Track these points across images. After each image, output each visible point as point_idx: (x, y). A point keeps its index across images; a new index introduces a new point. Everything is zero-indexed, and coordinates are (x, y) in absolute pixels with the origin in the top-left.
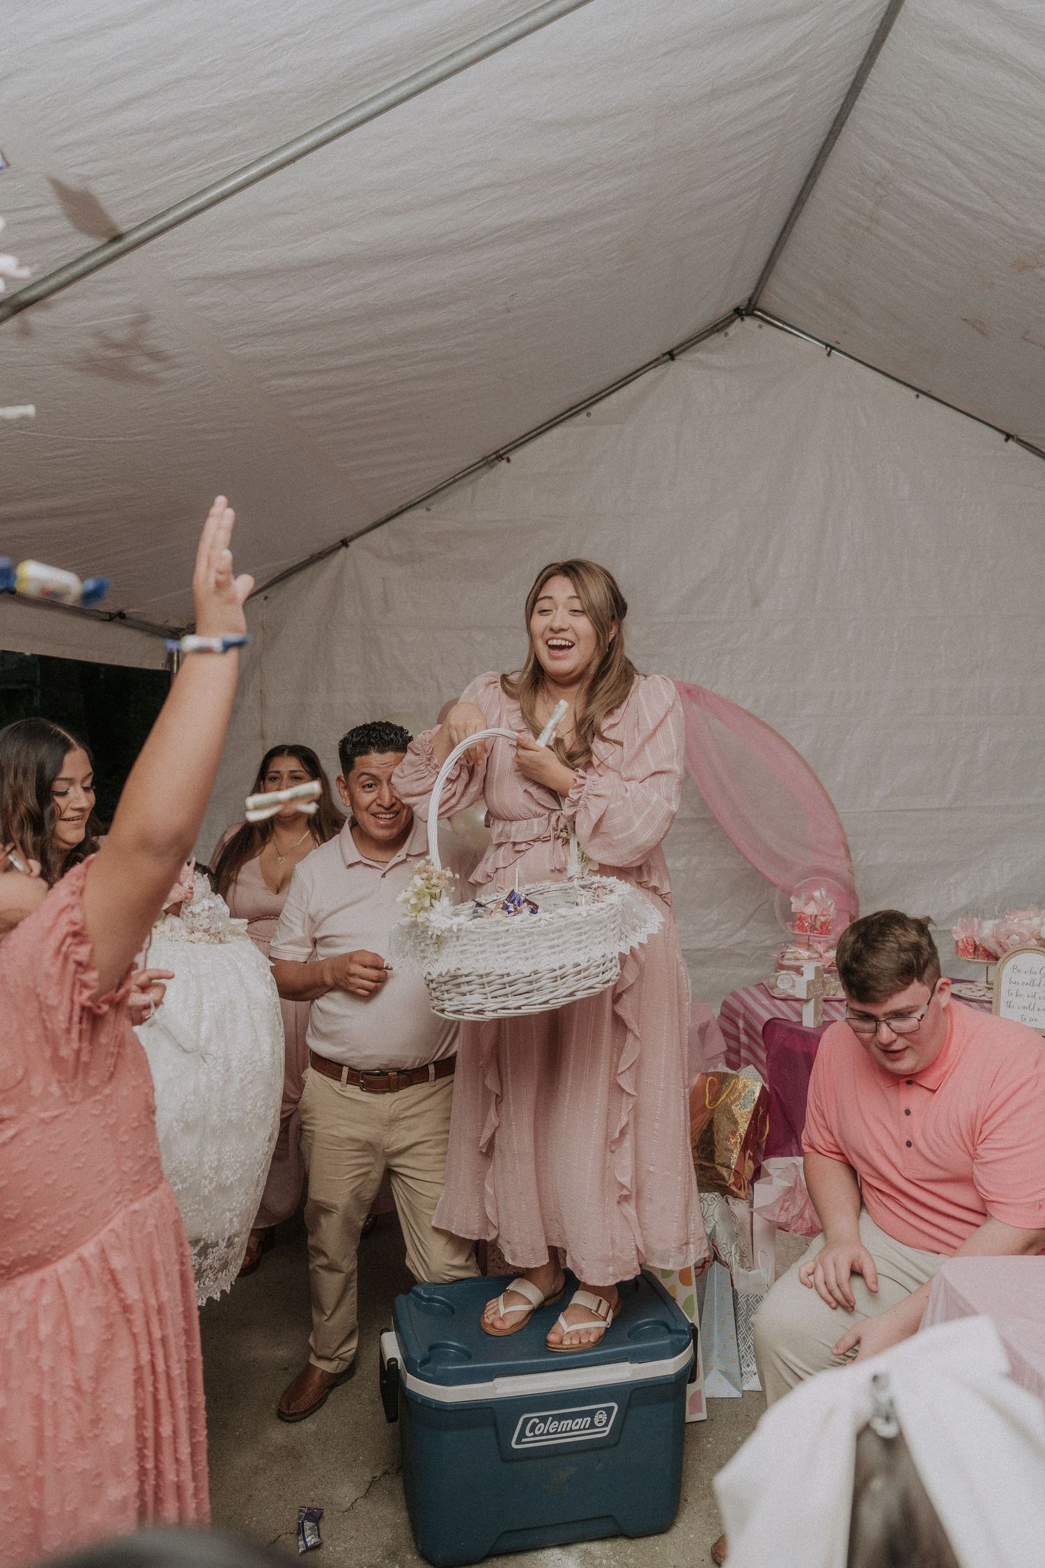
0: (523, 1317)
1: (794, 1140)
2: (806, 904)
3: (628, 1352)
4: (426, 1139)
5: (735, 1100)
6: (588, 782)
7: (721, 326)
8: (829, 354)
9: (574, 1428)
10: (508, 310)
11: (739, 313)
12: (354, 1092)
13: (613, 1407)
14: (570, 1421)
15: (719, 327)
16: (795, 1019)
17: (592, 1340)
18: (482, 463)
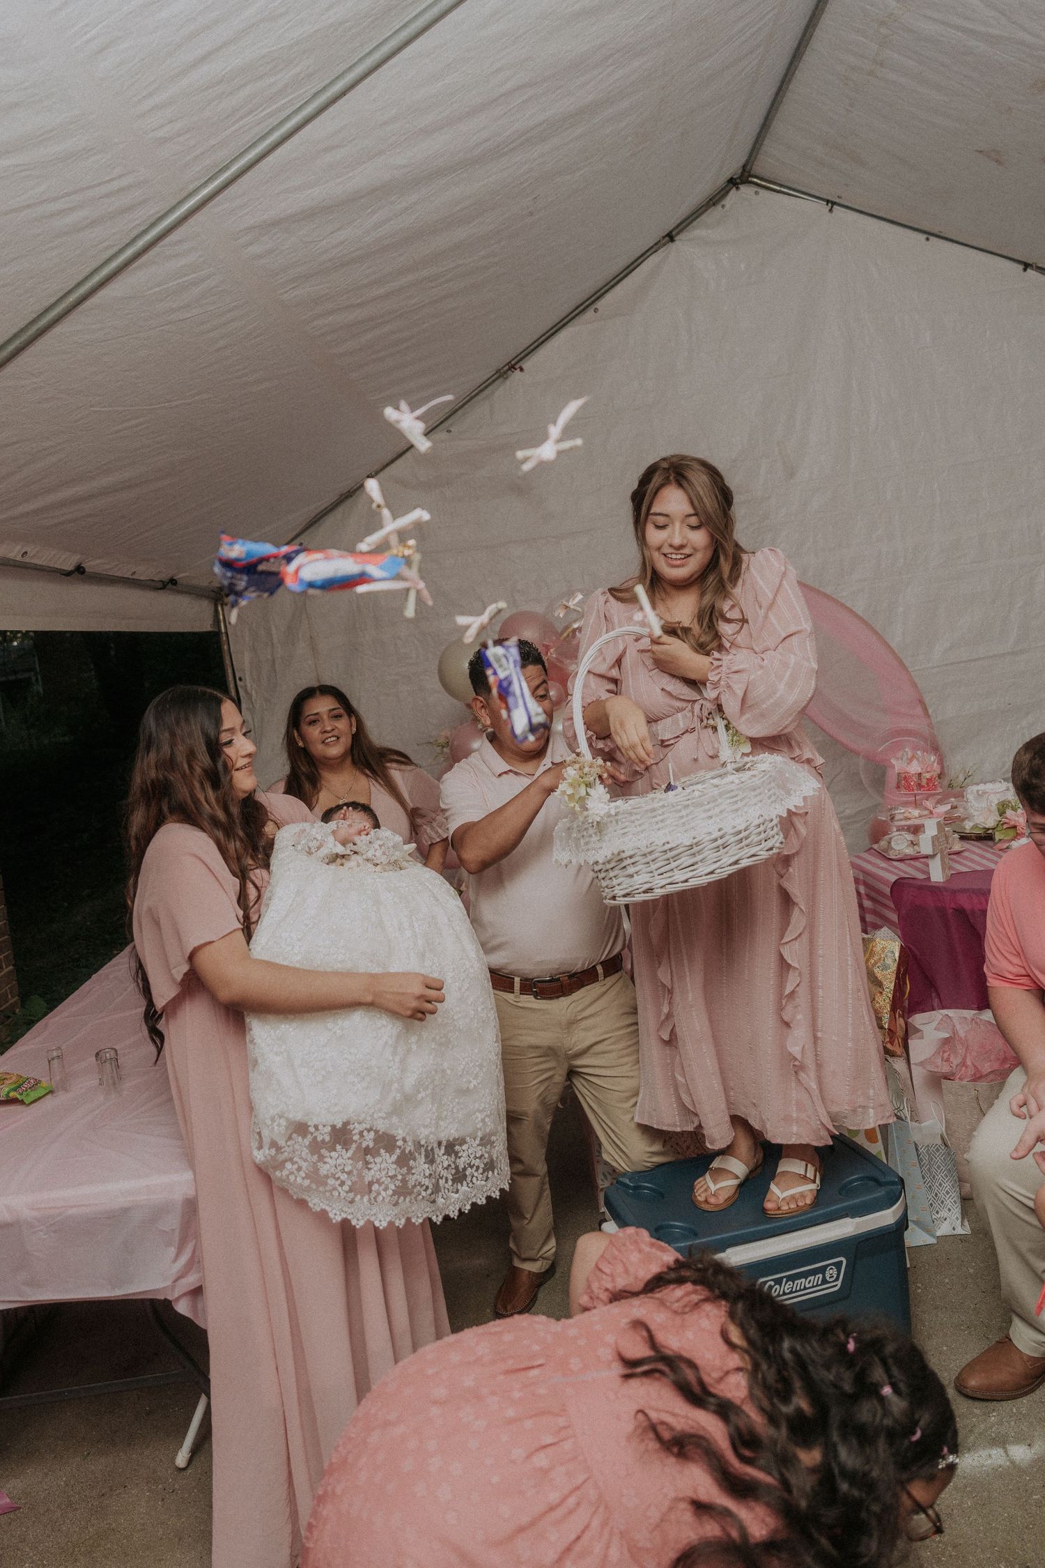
0: (733, 1191)
1: (934, 995)
2: (908, 764)
3: (844, 1209)
4: (606, 1036)
5: (876, 963)
6: (724, 663)
7: (717, 198)
8: (831, 210)
9: (807, 1286)
10: (531, 214)
11: (733, 183)
12: (529, 1001)
13: (842, 1261)
14: (803, 1280)
15: (714, 200)
16: (921, 876)
17: (808, 1202)
18: (496, 376)
